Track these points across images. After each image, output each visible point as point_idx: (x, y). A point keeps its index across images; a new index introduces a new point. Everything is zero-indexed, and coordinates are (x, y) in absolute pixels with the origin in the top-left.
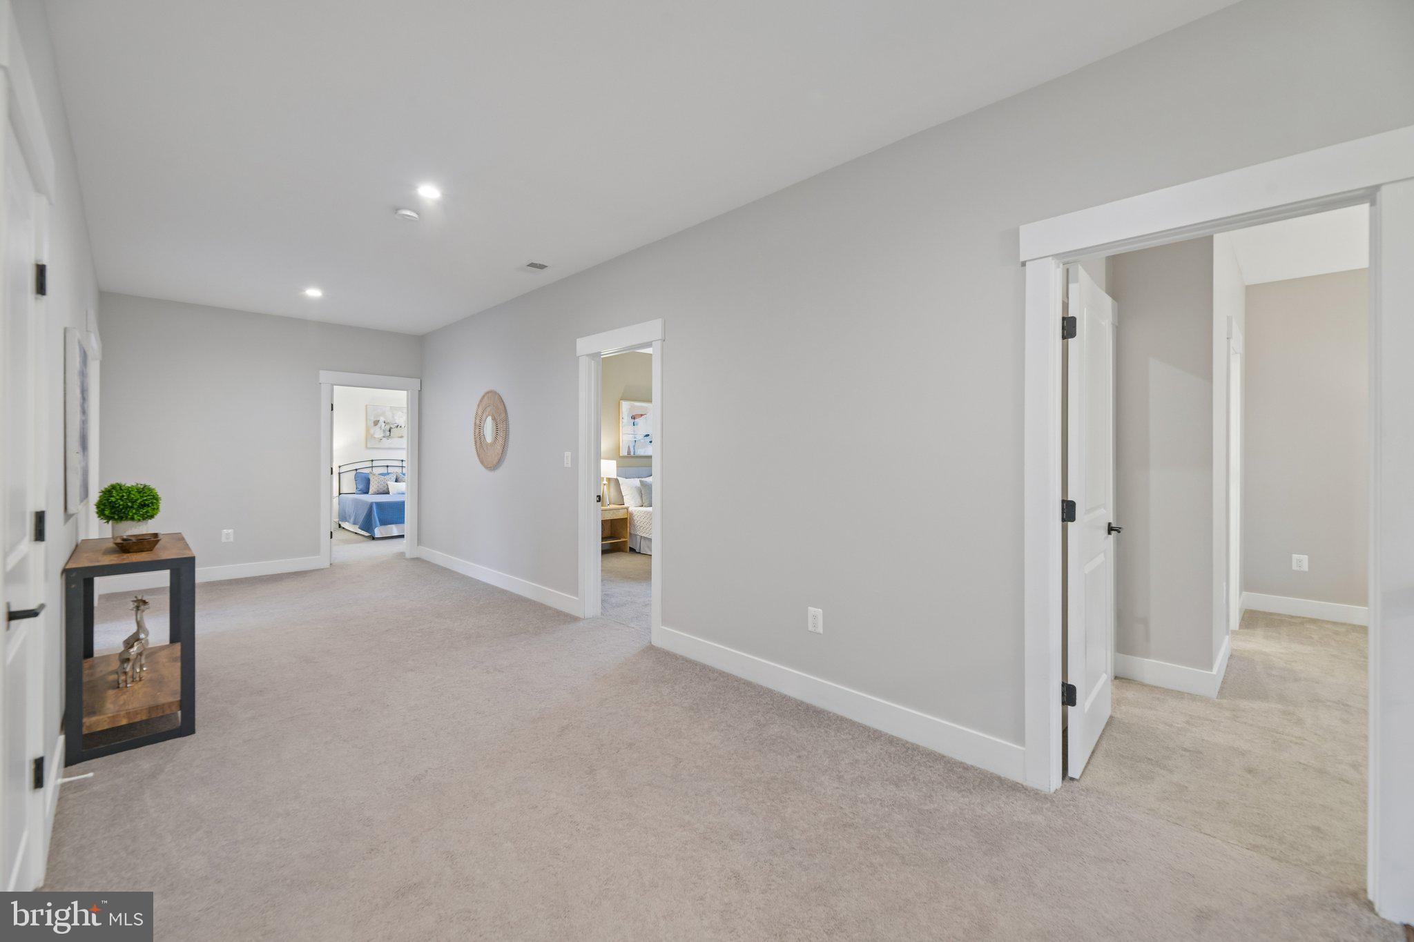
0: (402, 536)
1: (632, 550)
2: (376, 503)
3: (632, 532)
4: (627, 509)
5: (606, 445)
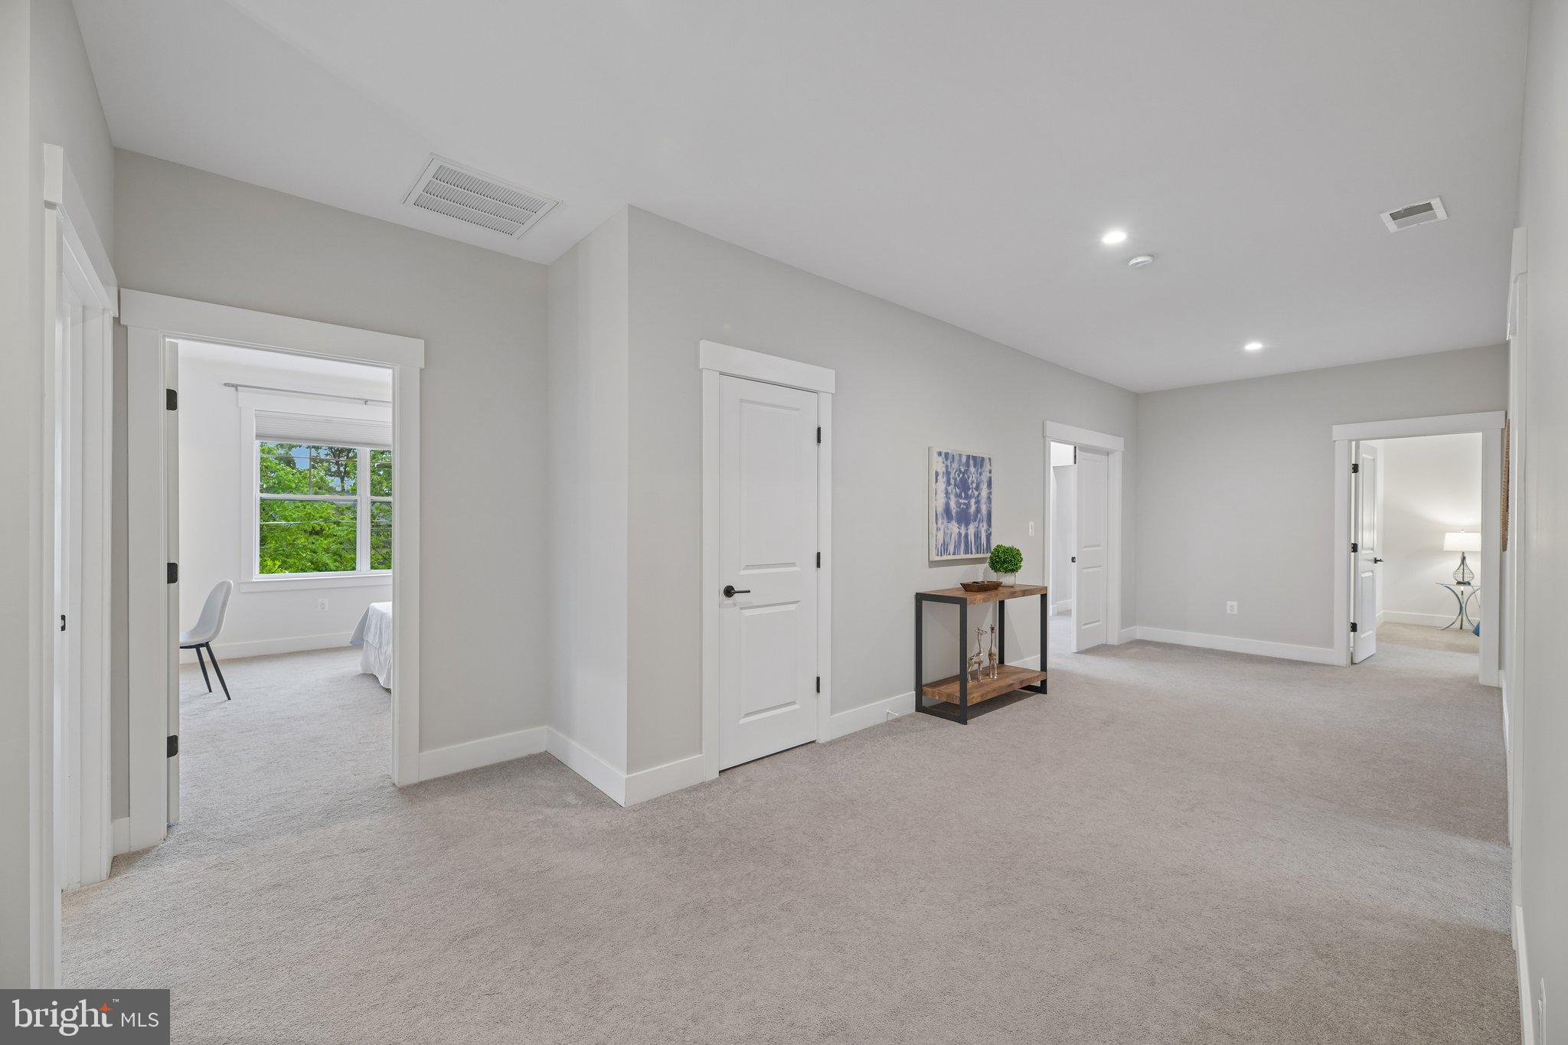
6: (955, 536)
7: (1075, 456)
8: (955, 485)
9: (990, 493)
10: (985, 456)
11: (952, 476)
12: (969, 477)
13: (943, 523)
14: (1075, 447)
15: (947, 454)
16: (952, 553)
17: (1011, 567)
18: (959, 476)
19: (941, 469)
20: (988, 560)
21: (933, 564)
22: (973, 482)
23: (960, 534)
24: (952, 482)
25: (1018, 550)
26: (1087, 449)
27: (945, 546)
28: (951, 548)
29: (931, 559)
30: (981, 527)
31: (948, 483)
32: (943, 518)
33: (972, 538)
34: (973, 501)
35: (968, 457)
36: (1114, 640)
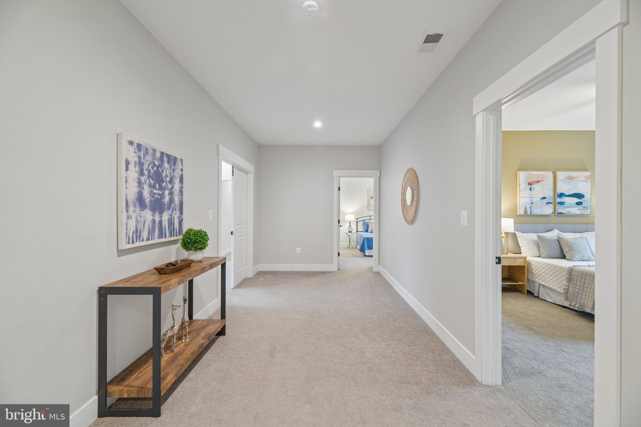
0: (372, 256)
1: (530, 293)
2: (366, 238)
3: (530, 278)
4: (525, 258)
5: (505, 206)
6: (148, 223)
7: (233, 172)
8: (149, 176)
9: (182, 187)
10: (178, 157)
11: (145, 167)
12: (163, 171)
13: (134, 211)
14: (233, 166)
15: (139, 146)
16: (145, 239)
17: (200, 246)
18: (153, 168)
19: (133, 158)
20: (181, 241)
21: (121, 253)
22: (167, 176)
23: (154, 221)
24: (146, 173)
25: (205, 233)
26: (240, 169)
27: (138, 234)
28: (145, 235)
29: (120, 248)
30: (174, 215)
31: (141, 173)
32: (135, 206)
33: (165, 223)
34: (167, 192)
35: (162, 154)
36: (250, 275)
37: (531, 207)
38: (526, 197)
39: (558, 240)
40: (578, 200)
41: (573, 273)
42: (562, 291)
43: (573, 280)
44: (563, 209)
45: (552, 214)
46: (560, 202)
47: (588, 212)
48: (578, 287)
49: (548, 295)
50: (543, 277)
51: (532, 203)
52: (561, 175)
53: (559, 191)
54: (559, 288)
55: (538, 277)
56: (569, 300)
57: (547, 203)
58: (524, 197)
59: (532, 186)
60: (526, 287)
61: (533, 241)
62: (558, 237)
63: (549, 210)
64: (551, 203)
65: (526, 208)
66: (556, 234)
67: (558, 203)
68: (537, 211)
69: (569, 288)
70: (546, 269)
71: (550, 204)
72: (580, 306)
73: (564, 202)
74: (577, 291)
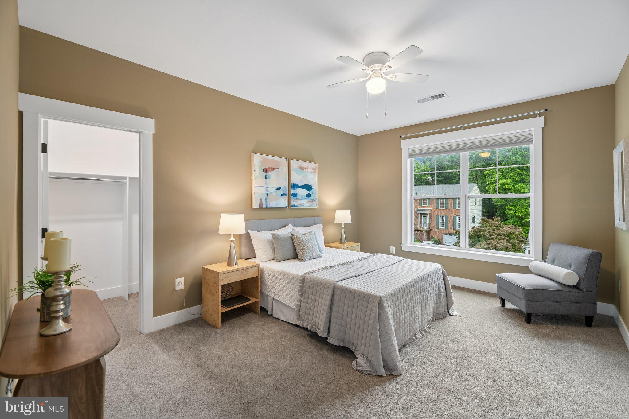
1: (263, 311)
4: (258, 266)
37: (266, 199)
38: (261, 187)
39: (291, 238)
40: (308, 192)
41: (305, 283)
42: (295, 307)
43: (305, 292)
44: (296, 202)
45: (286, 207)
46: (294, 194)
47: (315, 204)
48: (310, 301)
49: (281, 311)
50: (276, 289)
51: (267, 194)
52: (295, 164)
53: (293, 181)
54: (291, 302)
55: (272, 289)
56: (301, 319)
57: (282, 195)
58: (259, 187)
59: (267, 173)
60: (259, 303)
61: (268, 241)
62: (292, 234)
63: (283, 203)
64: (286, 195)
65: (261, 200)
66: (290, 230)
67: (292, 195)
68: (273, 204)
69: (301, 303)
70: (279, 279)
71: (284, 196)
72: (312, 326)
73: (297, 194)
74: (309, 306)
